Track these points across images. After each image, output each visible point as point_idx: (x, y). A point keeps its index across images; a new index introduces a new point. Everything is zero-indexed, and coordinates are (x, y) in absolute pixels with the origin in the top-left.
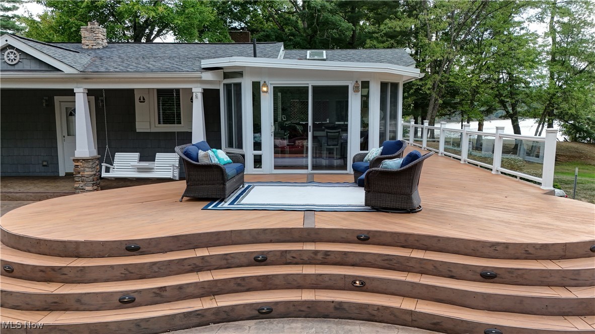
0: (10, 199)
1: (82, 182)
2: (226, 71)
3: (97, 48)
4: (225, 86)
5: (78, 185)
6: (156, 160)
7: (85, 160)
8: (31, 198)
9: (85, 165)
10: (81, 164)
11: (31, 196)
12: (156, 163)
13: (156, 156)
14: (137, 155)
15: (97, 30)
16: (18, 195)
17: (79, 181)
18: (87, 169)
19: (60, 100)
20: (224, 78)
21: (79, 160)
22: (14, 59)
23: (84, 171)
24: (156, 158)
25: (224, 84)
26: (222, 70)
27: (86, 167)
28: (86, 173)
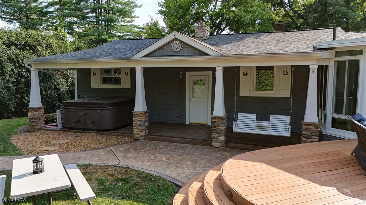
0: (168, 141)
1: (217, 133)
2: (338, 50)
3: (204, 39)
4: (336, 63)
5: (214, 136)
6: (270, 121)
7: (221, 118)
8: (182, 142)
9: (220, 122)
10: (217, 121)
11: (182, 140)
12: (270, 122)
13: (271, 117)
14: (255, 115)
15: (205, 27)
16: (173, 139)
17: (215, 133)
18: (221, 125)
19: (190, 74)
20: (336, 56)
21: (216, 118)
22: (178, 48)
23: (219, 126)
24: (271, 119)
25: (335, 61)
26: (335, 50)
27: (220, 123)
28: (220, 128)
